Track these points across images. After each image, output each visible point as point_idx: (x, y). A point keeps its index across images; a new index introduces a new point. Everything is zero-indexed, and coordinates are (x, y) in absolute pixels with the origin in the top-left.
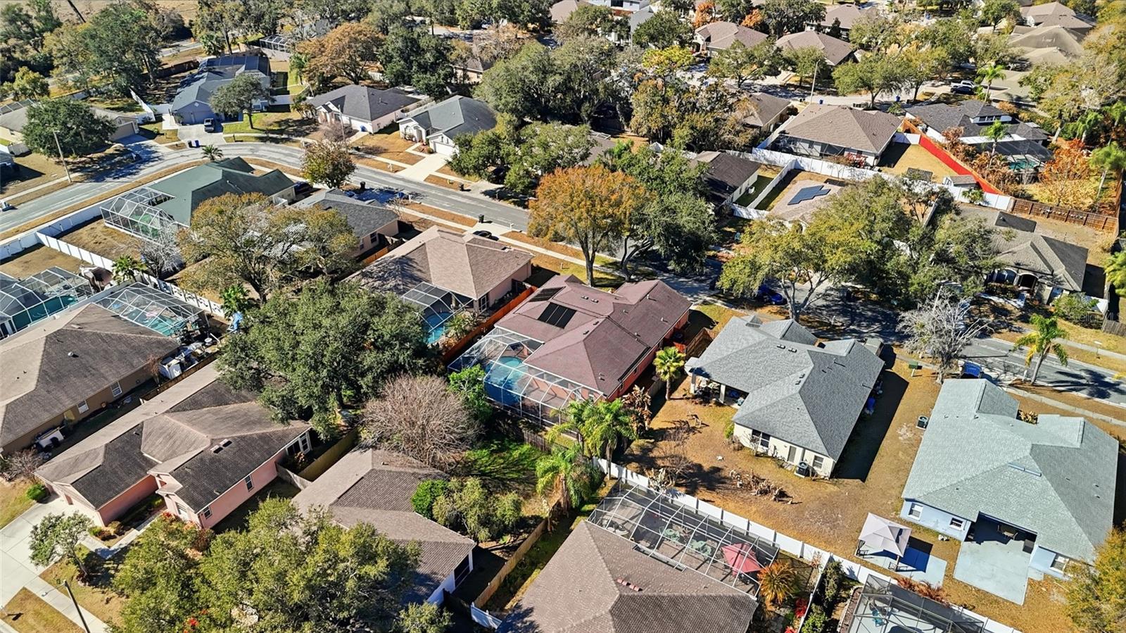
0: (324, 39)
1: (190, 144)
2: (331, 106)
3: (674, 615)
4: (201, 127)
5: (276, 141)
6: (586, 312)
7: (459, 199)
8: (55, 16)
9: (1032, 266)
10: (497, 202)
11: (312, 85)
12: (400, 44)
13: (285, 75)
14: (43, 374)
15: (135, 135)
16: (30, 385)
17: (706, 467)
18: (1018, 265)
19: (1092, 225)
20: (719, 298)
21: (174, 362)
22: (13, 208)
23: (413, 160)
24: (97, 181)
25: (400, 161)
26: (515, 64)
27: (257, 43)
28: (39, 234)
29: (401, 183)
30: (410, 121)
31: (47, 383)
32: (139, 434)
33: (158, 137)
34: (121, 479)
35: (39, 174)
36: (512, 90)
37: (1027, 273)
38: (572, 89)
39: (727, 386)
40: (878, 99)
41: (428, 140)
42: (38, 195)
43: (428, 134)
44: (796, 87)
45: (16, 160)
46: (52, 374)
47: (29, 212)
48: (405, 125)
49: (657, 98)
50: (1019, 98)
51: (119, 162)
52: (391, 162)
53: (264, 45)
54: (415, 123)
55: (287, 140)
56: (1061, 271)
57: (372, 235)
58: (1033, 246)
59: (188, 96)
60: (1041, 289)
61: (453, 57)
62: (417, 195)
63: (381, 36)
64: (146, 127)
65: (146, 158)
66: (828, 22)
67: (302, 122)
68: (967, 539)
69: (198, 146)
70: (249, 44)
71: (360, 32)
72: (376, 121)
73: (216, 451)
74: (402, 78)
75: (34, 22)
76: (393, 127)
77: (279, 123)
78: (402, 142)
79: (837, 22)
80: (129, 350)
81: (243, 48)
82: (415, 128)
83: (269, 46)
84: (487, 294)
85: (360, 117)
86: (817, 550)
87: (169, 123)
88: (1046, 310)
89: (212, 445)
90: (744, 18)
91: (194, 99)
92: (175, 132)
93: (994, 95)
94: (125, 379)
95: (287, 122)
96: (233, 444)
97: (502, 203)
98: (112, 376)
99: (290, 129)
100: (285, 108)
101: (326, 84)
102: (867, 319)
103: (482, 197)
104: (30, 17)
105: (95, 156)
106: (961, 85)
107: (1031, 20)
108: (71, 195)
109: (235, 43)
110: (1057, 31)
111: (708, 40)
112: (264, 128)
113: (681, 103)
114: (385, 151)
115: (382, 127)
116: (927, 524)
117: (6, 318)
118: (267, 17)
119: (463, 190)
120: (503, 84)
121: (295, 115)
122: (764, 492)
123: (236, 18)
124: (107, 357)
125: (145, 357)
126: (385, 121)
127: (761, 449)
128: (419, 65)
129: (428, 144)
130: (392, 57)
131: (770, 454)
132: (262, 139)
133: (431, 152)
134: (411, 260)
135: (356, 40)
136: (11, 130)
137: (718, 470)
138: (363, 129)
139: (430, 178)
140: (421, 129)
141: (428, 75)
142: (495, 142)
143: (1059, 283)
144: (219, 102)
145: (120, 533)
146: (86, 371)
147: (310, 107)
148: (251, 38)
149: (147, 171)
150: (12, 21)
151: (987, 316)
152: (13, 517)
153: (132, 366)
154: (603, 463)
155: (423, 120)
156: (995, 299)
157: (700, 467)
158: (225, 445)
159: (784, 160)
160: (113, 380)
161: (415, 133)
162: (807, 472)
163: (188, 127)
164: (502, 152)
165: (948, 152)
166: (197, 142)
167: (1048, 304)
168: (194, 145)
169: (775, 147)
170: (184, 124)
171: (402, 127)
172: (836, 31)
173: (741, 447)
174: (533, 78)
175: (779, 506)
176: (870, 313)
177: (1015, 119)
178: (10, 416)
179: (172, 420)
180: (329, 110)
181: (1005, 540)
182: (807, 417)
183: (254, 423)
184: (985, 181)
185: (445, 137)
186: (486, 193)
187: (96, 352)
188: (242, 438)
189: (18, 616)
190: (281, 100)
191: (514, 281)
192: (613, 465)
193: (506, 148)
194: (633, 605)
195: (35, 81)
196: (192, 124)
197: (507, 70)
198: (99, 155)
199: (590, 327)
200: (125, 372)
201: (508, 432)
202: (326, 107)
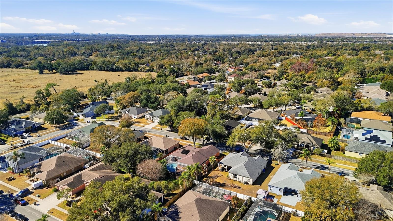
0: (125, 96)
1: (87, 122)
2: (126, 112)
3: (210, 203)
4: (91, 118)
5: (111, 121)
6: (192, 151)
7: (161, 132)
8: (50, 92)
9: (307, 142)
10: (171, 132)
11: (121, 107)
12: (145, 97)
13: (113, 106)
14: (56, 165)
15: (72, 120)
16: (53, 167)
17: (221, 183)
18: (304, 142)
19: (328, 136)
20: (228, 151)
21: (87, 164)
22: (40, 136)
23: (148, 124)
24: (63, 130)
25: (145, 124)
26: (176, 100)
27: (105, 99)
28: (49, 140)
29: (145, 129)
30: (148, 114)
31: (57, 167)
32: (81, 175)
33: (78, 120)
34: (77, 185)
35: (47, 129)
36: (176, 106)
37: (307, 144)
38: (192, 106)
39: (227, 166)
40: (275, 110)
41: (152, 119)
42: (47, 133)
43: (152, 117)
44: (253, 108)
45: (41, 126)
46: (58, 165)
47: (45, 137)
48: (146, 116)
49: (213, 107)
50: (313, 109)
51: (68, 126)
52: (142, 125)
53: (107, 99)
54: (149, 115)
55: (114, 120)
56: (314, 143)
57: (138, 139)
58: (307, 137)
59: (87, 110)
60: (310, 148)
61: (160, 100)
62: (149, 131)
63: (140, 95)
64: (75, 118)
65: (76, 125)
66: (263, 92)
67: (118, 116)
68: (284, 195)
69: (89, 122)
70: (102, 99)
71: (135, 94)
72: (138, 115)
73: (101, 178)
74: (146, 106)
75: (44, 94)
76: (143, 117)
77: (112, 117)
78: (145, 120)
79: (265, 92)
80: (77, 161)
81: (101, 100)
82: (149, 116)
83: (108, 100)
84: (168, 149)
85: (134, 114)
86: (246, 196)
87: (81, 117)
88: (312, 153)
89: (100, 176)
90: (240, 92)
91: (89, 111)
92: (83, 119)
93: (306, 108)
94: (76, 167)
95: (114, 116)
96: (105, 177)
97: (172, 133)
98: (72, 167)
99: (115, 118)
100: (113, 113)
101: (125, 107)
102: (266, 155)
103: (167, 131)
104: (43, 93)
105: (62, 125)
106: (299, 106)
107: (319, 91)
108: (56, 133)
109: (99, 99)
110: (325, 94)
111: (230, 97)
112: (108, 118)
113: (220, 108)
114: (141, 122)
115: (140, 117)
116: (274, 193)
117: (44, 156)
118: (108, 93)
119: (162, 130)
120: (173, 105)
121: (116, 115)
122: (235, 187)
123: (100, 92)
124: (71, 162)
125: (80, 163)
126: (141, 115)
127: (235, 179)
128: (151, 102)
129: (152, 120)
130: (143, 100)
131: (238, 180)
132: (107, 120)
133: (153, 122)
134: (148, 142)
135: (134, 96)
136: (39, 118)
137: (224, 183)
138: (135, 118)
139: (153, 128)
140: (151, 116)
141: (153, 104)
142: (171, 117)
143: (314, 146)
144: (97, 110)
145: (76, 197)
146: (66, 165)
147: (120, 112)
148: (103, 98)
149: (76, 128)
150: (38, 94)
151: (297, 155)
152: (49, 195)
153: (77, 165)
154: (196, 181)
155: (152, 114)
156: (300, 151)
157: (220, 183)
158: (103, 177)
159: (248, 123)
160: (73, 167)
161: (149, 118)
162: (246, 183)
163: (87, 118)
164: (172, 119)
165: (292, 120)
166: (89, 121)
167: (313, 152)
168: (88, 122)
169: (246, 120)
170: (85, 117)
171: (145, 116)
172: (265, 94)
173: (231, 179)
174: (181, 103)
175: (239, 190)
176: (267, 154)
177: (310, 113)
178: (48, 173)
179: (90, 172)
180: (126, 113)
181: (293, 195)
182: (246, 170)
183: (109, 173)
184: (301, 127)
185: (157, 118)
186: (168, 131)
187: (69, 161)
188: (107, 176)
189: (52, 213)
190: (112, 111)
191: (174, 147)
192: (198, 182)
193: (173, 118)
194: (200, 200)
195: (46, 107)
196: (87, 117)
197: (174, 102)
198: (63, 124)
199: (194, 154)
200: (76, 166)
201: (172, 177)
202: (125, 112)
